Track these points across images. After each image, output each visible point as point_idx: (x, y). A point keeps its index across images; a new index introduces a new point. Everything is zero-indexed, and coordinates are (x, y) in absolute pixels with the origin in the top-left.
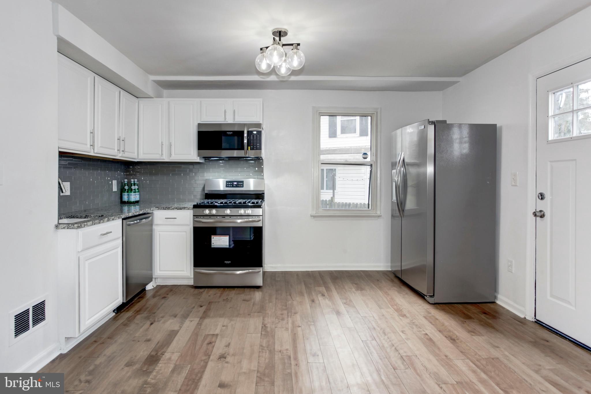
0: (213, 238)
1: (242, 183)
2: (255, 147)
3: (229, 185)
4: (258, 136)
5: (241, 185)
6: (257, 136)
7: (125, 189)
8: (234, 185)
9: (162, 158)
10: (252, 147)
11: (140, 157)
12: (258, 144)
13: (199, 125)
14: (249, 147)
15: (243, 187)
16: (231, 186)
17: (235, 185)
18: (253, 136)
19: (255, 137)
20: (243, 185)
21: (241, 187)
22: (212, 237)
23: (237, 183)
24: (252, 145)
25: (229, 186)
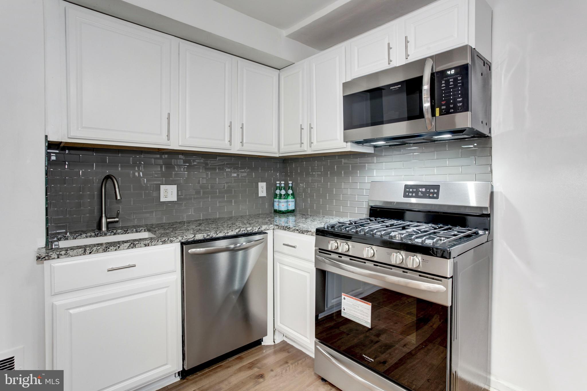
0: (344, 299)
1: (436, 191)
2: (452, 106)
3: (409, 192)
4: (460, 78)
5: (433, 193)
6: (456, 80)
7: (277, 194)
8: (420, 194)
9: (302, 149)
10: (443, 107)
11: (281, 151)
12: (459, 98)
13: (346, 85)
14: (437, 110)
15: (437, 198)
16: (414, 195)
17: (422, 192)
18: (447, 83)
19: (451, 83)
20: (438, 193)
21: (433, 198)
22: (343, 297)
23: (426, 189)
24: (443, 103)
25: (410, 194)
